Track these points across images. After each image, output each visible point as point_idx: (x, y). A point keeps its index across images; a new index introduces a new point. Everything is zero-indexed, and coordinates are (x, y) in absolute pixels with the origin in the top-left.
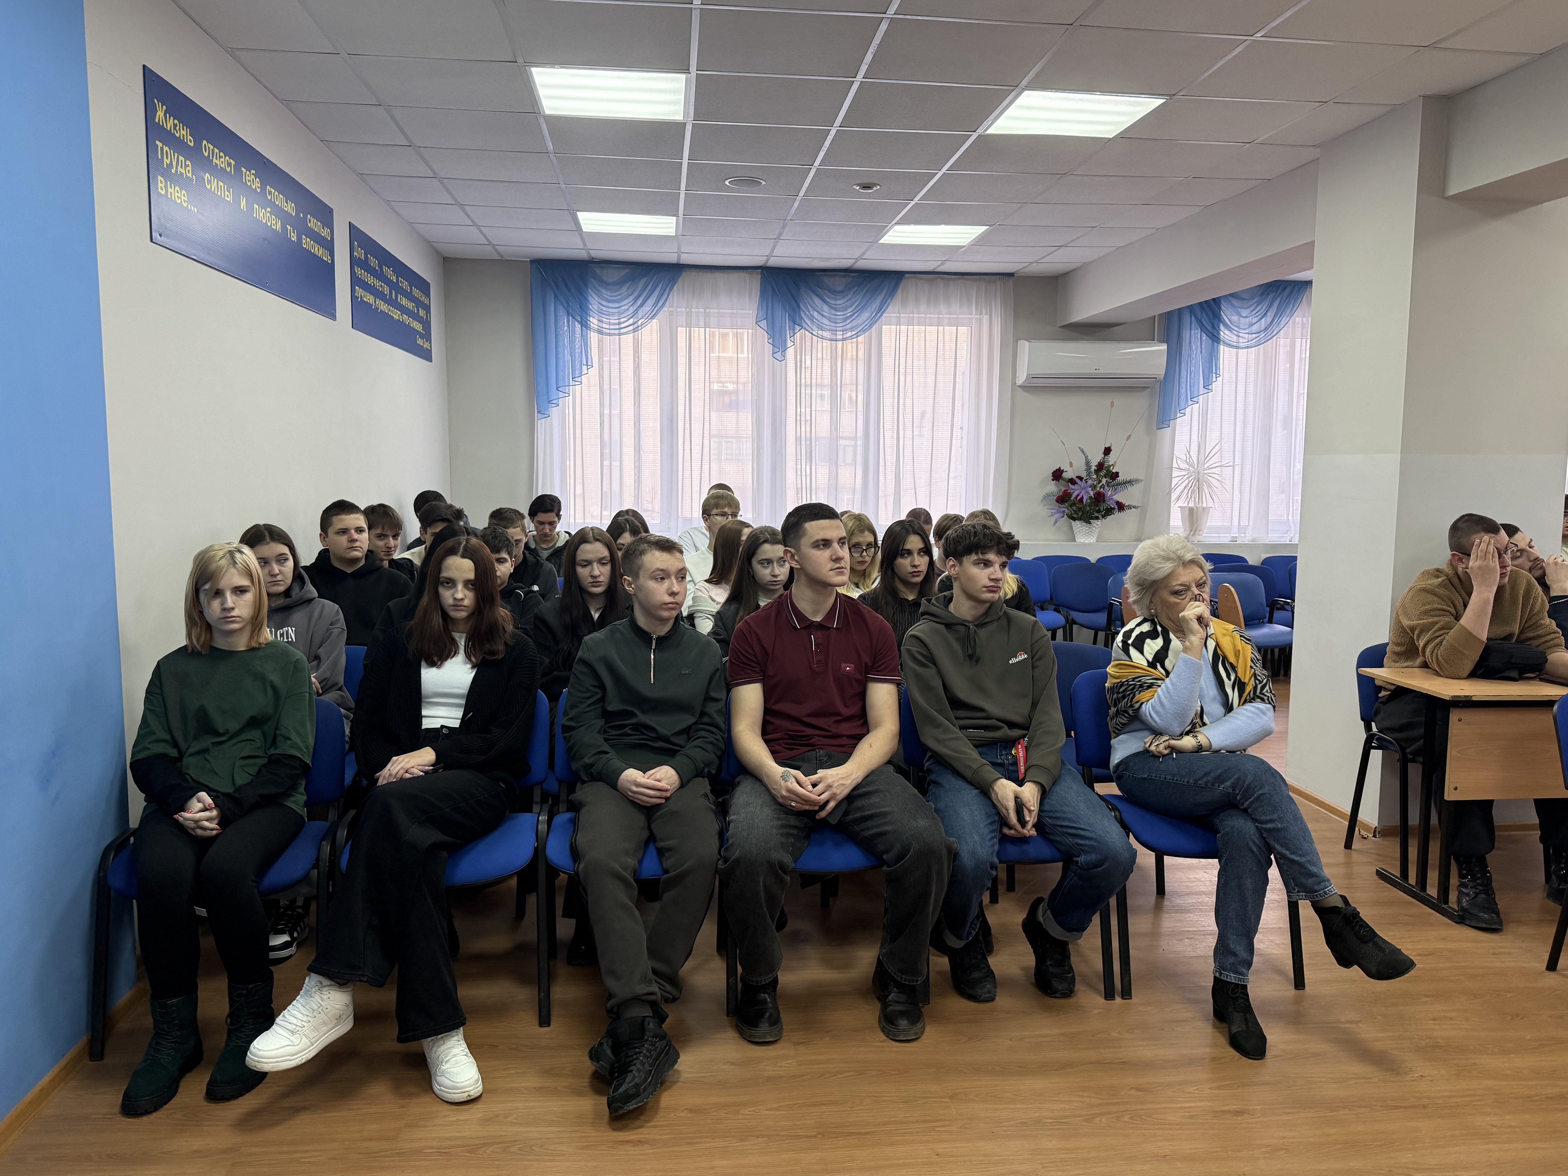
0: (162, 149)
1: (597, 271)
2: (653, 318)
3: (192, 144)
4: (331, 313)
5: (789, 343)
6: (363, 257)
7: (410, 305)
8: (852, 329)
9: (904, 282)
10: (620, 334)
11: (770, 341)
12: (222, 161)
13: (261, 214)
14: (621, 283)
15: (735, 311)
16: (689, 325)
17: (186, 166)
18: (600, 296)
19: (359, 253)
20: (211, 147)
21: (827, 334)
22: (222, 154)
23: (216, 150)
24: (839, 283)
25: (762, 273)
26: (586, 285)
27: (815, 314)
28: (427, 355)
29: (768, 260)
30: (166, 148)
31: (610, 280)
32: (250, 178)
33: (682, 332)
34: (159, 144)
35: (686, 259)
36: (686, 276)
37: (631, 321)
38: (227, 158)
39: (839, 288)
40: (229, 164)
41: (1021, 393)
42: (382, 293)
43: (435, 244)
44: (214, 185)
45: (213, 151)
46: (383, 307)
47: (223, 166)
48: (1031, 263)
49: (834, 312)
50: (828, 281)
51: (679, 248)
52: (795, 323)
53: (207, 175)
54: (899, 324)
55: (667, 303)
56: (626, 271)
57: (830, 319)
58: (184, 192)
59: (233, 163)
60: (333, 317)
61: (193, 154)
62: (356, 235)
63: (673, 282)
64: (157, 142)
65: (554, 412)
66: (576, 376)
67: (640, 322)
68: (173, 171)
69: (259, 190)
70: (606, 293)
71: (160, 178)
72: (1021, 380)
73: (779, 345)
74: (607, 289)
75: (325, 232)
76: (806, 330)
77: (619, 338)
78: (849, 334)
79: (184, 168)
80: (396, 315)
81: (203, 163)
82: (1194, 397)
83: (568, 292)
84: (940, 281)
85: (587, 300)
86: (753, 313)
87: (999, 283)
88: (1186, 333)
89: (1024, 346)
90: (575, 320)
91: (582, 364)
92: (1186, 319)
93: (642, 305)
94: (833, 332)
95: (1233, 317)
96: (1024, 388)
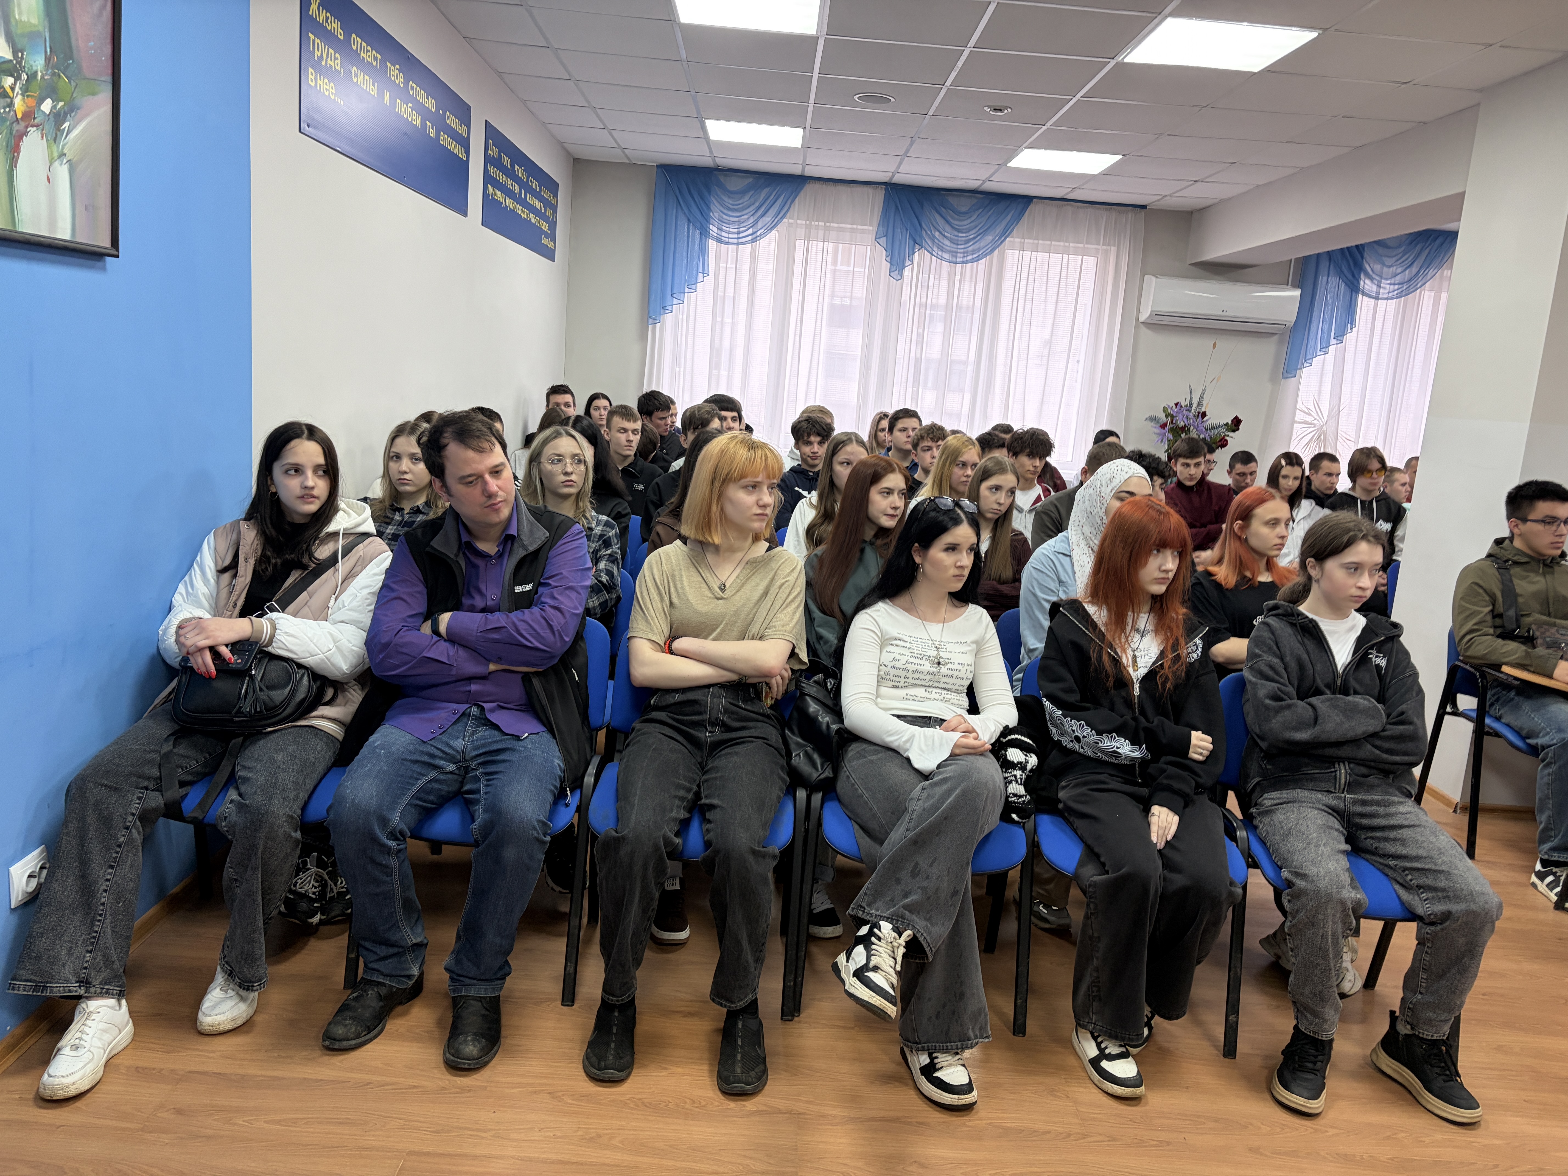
0: (314, 41)
1: (722, 178)
2: (772, 229)
3: (342, 38)
4: (462, 210)
5: (908, 263)
6: (496, 156)
7: (539, 205)
8: (973, 252)
9: (1032, 206)
10: (738, 244)
11: (888, 259)
12: (369, 55)
13: (403, 110)
14: (743, 192)
15: (855, 226)
16: (808, 238)
17: (336, 59)
18: (722, 203)
19: (493, 152)
20: (360, 41)
21: (946, 256)
22: (369, 48)
23: (364, 44)
24: (964, 204)
25: (886, 190)
26: (709, 192)
27: (937, 234)
28: (550, 255)
29: (893, 176)
30: (317, 41)
31: (732, 189)
32: (394, 72)
33: (800, 245)
34: (312, 36)
35: (810, 172)
36: (809, 188)
37: (750, 231)
38: (374, 52)
39: (963, 209)
40: (376, 59)
41: (1143, 330)
42: (512, 192)
43: (566, 145)
44: (361, 79)
45: (361, 44)
46: (512, 205)
47: (369, 60)
48: (1165, 196)
49: (956, 233)
50: (953, 200)
51: (804, 160)
53: (355, 68)
54: (1022, 249)
55: (788, 215)
56: (750, 180)
57: (951, 241)
58: (332, 84)
59: (379, 57)
60: (465, 213)
61: (343, 47)
62: (491, 132)
63: (795, 193)
64: (310, 35)
65: (669, 318)
66: (692, 283)
67: (759, 233)
68: (323, 63)
69: (402, 85)
70: (729, 202)
71: (310, 70)
72: (1145, 315)
73: (897, 265)
74: (729, 197)
75: (462, 130)
76: (925, 249)
77: (737, 249)
78: (970, 258)
79: (333, 60)
80: (524, 214)
81: (352, 56)
82: (1325, 348)
83: (690, 199)
84: (1069, 209)
85: (709, 208)
86: (870, 229)
87: (1130, 215)
88: (1322, 279)
89: (1151, 282)
90: (695, 227)
91: (698, 272)
92: (1324, 265)
93: (763, 215)
94: (954, 254)
95: (1377, 267)
96: (1146, 324)
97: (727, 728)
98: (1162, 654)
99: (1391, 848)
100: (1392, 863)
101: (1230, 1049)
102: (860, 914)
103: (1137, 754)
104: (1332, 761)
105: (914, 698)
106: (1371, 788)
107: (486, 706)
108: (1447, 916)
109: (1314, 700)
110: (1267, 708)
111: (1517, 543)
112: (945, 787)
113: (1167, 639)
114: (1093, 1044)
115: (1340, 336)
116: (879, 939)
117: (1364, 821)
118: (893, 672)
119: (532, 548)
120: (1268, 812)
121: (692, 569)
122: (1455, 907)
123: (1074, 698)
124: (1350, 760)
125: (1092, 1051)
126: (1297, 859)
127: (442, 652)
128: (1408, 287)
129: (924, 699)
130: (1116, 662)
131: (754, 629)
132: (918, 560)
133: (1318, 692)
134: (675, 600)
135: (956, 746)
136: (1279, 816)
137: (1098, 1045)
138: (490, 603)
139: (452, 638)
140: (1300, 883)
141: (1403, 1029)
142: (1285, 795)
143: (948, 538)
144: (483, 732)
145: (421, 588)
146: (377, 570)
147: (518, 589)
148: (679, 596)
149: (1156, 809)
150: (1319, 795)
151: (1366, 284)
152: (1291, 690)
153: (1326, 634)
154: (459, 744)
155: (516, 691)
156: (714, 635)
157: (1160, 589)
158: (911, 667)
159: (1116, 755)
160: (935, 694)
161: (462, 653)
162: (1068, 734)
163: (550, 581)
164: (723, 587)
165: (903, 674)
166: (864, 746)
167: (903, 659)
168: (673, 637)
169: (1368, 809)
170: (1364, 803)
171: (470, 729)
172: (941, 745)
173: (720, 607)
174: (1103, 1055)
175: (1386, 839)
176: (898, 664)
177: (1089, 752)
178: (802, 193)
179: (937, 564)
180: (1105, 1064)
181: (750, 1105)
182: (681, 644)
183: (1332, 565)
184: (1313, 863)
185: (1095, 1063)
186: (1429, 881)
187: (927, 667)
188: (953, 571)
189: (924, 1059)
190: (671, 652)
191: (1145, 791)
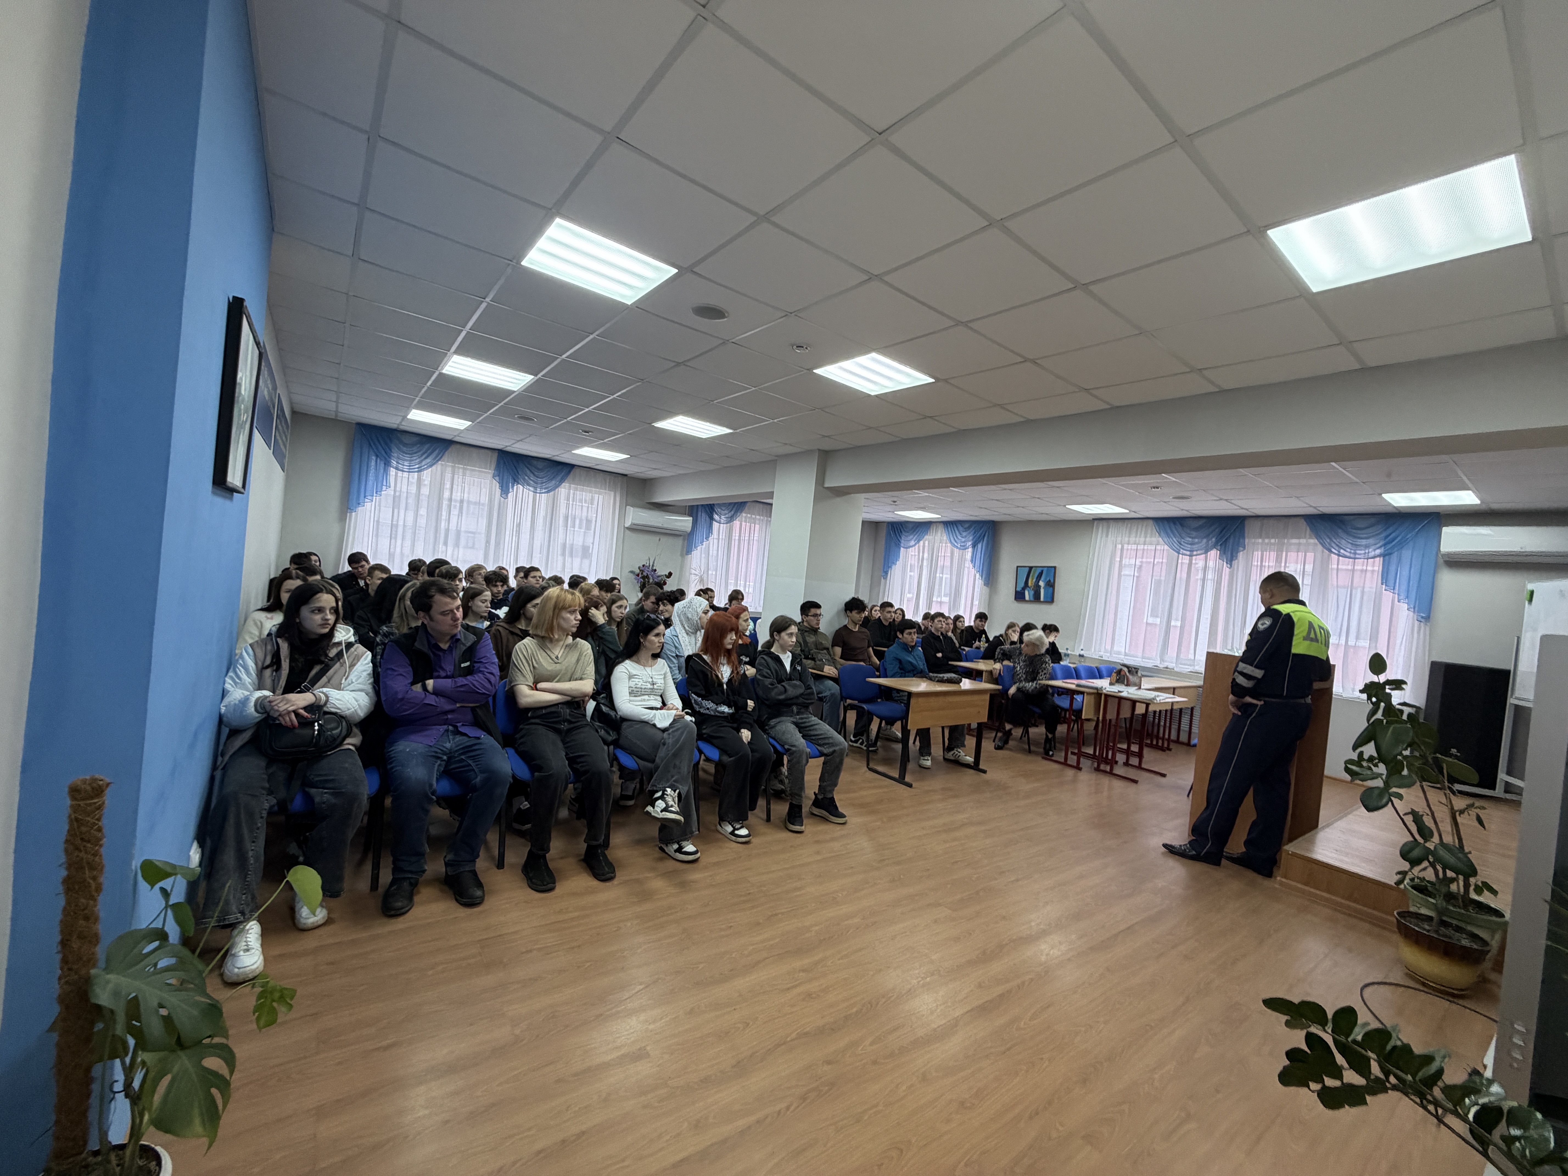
2: (431, 466)
4: (270, 446)
5: (511, 490)
7: (284, 439)
8: (545, 489)
9: (574, 470)
10: (409, 472)
11: (500, 487)
14: (413, 445)
15: (481, 469)
16: (453, 473)
18: (399, 449)
19: (279, 411)
21: (532, 489)
24: (540, 465)
25: (498, 453)
26: (392, 443)
27: (527, 477)
29: (505, 447)
31: (406, 442)
33: (448, 476)
36: (453, 447)
37: (417, 466)
39: (540, 467)
41: (627, 532)
42: (280, 432)
43: (292, 402)
46: (279, 440)
48: (641, 473)
49: (537, 479)
50: (535, 462)
52: (515, 480)
54: (570, 488)
55: (442, 460)
56: (415, 439)
57: (533, 481)
60: (271, 449)
62: (279, 402)
63: (446, 449)
65: (360, 509)
66: (378, 491)
67: (423, 468)
70: (404, 449)
72: (628, 524)
73: (505, 491)
74: (404, 446)
76: (521, 484)
77: (409, 474)
78: (544, 491)
80: (281, 445)
82: (702, 542)
83: (378, 445)
84: (592, 472)
85: (391, 450)
86: (491, 472)
87: (620, 478)
88: (700, 513)
89: (630, 510)
90: (381, 460)
91: (382, 485)
92: (700, 507)
93: (426, 458)
94: (535, 488)
95: (719, 510)
96: (627, 528)
97: (570, 722)
98: (732, 672)
99: (812, 733)
100: (814, 738)
101: (768, 819)
102: (655, 788)
103: (731, 711)
104: (790, 705)
105: (644, 700)
106: (803, 713)
107: (459, 725)
108: (834, 751)
109: (783, 684)
110: (769, 688)
111: (805, 624)
112: (679, 732)
113: (733, 666)
114: (730, 826)
115: (707, 538)
116: (667, 795)
117: (803, 725)
118: (635, 690)
119: (469, 644)
120: (774, 727)
121: (542, 650)
122: (837, 748)
123: (703, 692)
124: (796, 704)
125: (729, 829)
126: (790, 741)
127: (432, 700)
128: (731, 519)
129: (648, 700)
130: (717, 676)
131: (577, 675)
132: (642, 640)
133: (783, 681)
134: (535, 665)
135: (675, 716)
136: (778, 728)
137: (732, 826)
138: (449, 673)
139: (436, 693)
140: (794, 749)
141: (820, 797)
142: (778, 720)
143: (656, 631)
144: (458, 738)
145: (410, 669)
146: (366, 662)
147: (463, 665)
148: (537, 663)
149: (743, 730)
150: (789, 718)
151: (716, 517)
152: (775, 681)
153: (783, 661)
154: (448, 745)
155: (469, 717)
156: (556, 680)
157: (730, 647)
158: (643, 687)
159: (723, 713)
160: (652, 697)
161: (442, 700)
162: (704, 707)
163: (481, 660)
164: (557, 658)
165: (640, 690)
166: (630, 723)
167: (640, 684)
168: (536, 682)
169: (805, 720)
170: (802, 719)
171: (451, 737)
172: (668, 716)
173: (558, 667)
174: (735, 829)
175: (810, 730)
176: (638, 686)
177: (712, 713)
178: (450, 449)
179: (652, 642)
180: (736, 832)
181: (615, 882)
182: (540, 686)
183: (783, 634)
184: (796, 740)
185: (732, 833)
186: (826, 741)
187: (649, 686)
188: (658, 644)
189: (676, 846)
190: (537, 690)
191: (735, 725)
